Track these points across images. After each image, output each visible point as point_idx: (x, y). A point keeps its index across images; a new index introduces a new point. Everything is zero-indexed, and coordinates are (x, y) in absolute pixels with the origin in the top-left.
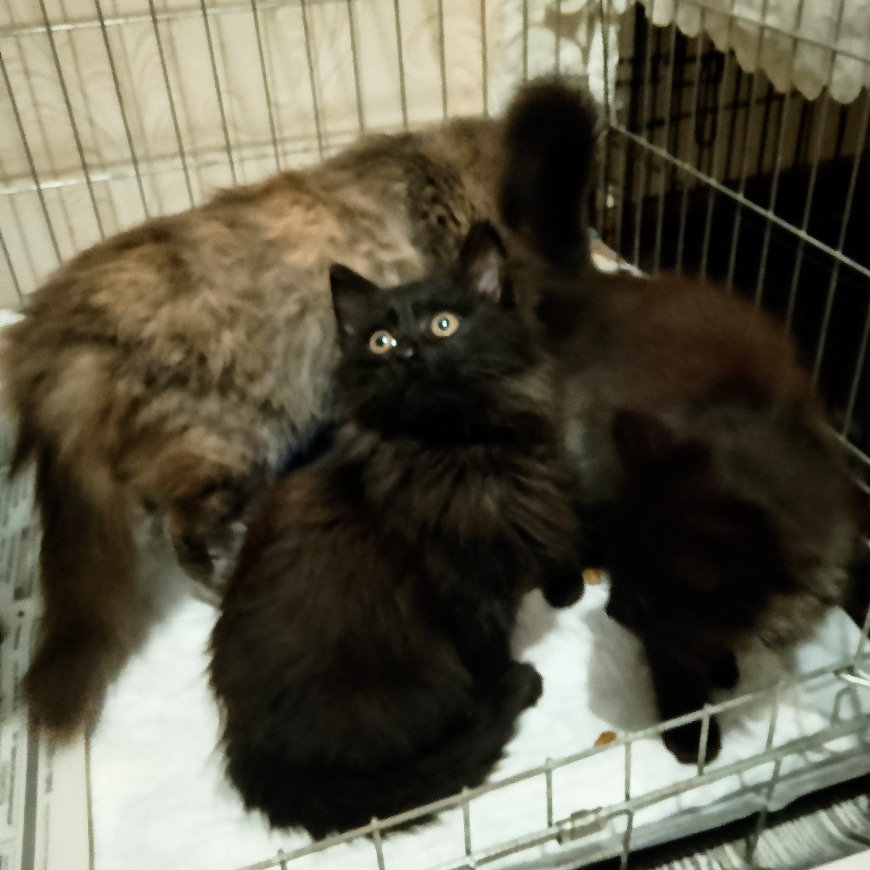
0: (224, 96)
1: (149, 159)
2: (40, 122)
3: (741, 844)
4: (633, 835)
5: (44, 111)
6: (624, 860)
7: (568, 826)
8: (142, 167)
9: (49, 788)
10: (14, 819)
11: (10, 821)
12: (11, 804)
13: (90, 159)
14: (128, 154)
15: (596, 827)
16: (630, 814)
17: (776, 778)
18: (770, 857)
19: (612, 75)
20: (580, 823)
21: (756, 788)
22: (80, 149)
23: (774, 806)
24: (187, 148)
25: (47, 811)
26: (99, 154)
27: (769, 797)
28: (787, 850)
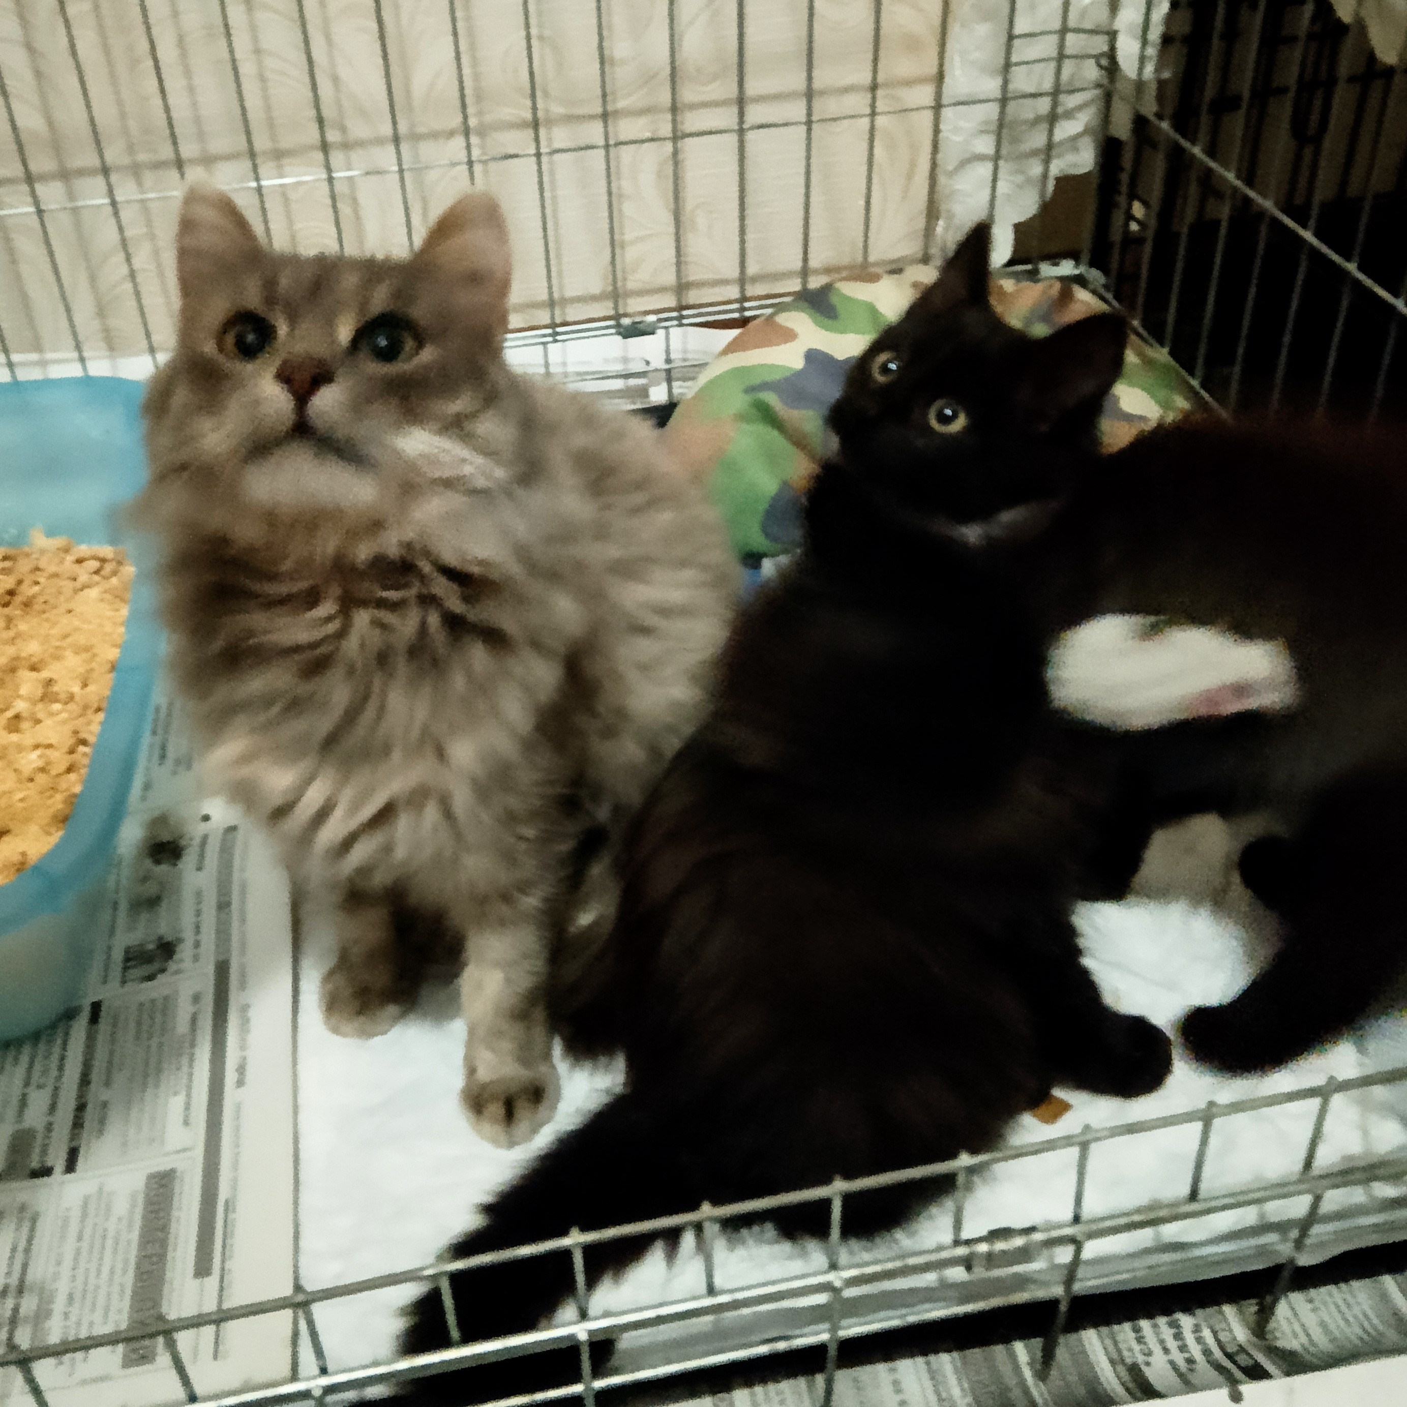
0: (535, 42)
1: (416, 138)
2: (262, 79)
3: (1251, 1307)
4: (1081, 1273)
5: (270, 63)
6: (1063, 1307)
7: (983, 1248)
8: (405, 147)
9: (240, 1083)
10: (192, 1120)
11: (186, 1123)
12: (189, 1096)
13: (332, 136)
14: (386, 130)
15: (1024, 1254)
16: (1076, 1243)
17: (1312, 1217)
18: (1295, 1335)
19: (1155, 33)
20: (1000, 1246)
21: (1281, 1227)
22: (321, 121)
23: (1305, 1260)
24: (473, 122)
25: (237, 1115)
26: (343, 129)
27: (1299, 1244)
28: (1323, 1325)
